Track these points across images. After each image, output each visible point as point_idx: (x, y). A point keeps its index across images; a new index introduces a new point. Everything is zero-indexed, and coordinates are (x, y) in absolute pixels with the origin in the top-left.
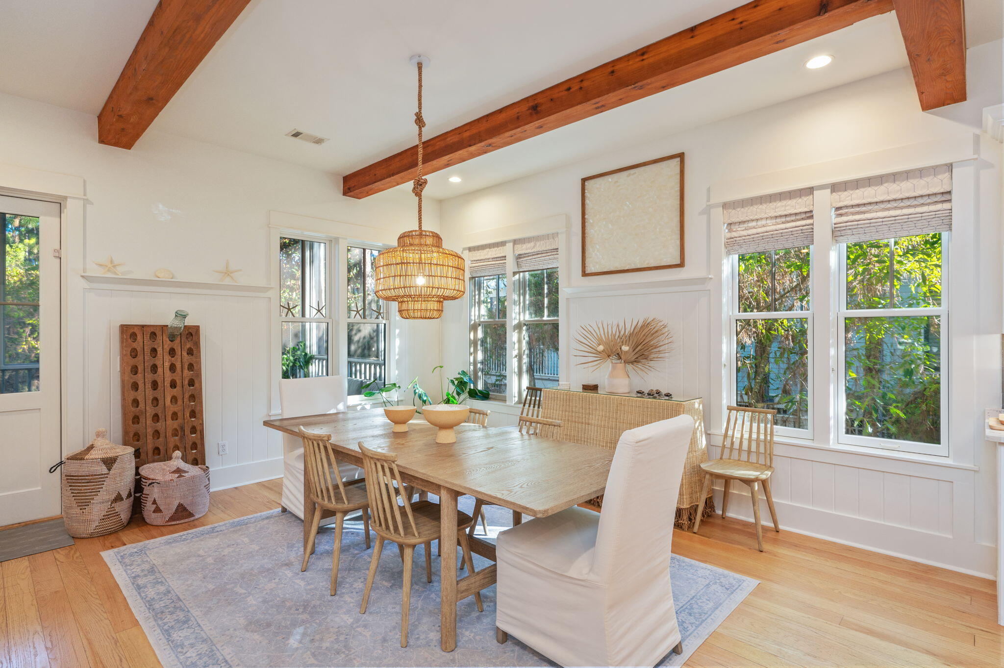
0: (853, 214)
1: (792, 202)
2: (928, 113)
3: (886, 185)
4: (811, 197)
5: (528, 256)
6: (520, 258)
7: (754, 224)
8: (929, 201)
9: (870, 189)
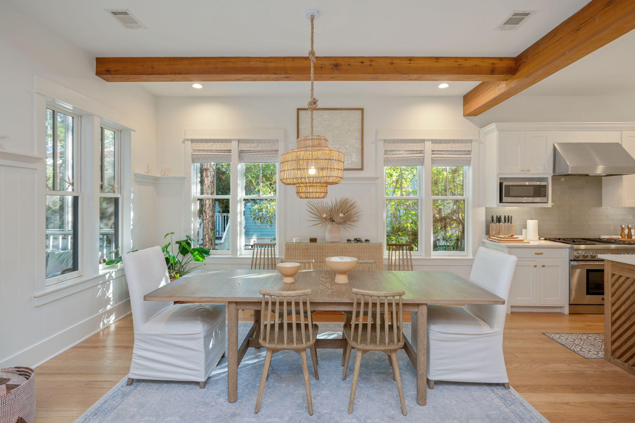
0: (439, 154)
1: (415, 145)
2: (467, 119)
3: (451, 144)
4: (423, 144)
5: (251, 152)
6: (242, 153)
7: (398, 152)
8: (464, 153)
9: (445, 144)
